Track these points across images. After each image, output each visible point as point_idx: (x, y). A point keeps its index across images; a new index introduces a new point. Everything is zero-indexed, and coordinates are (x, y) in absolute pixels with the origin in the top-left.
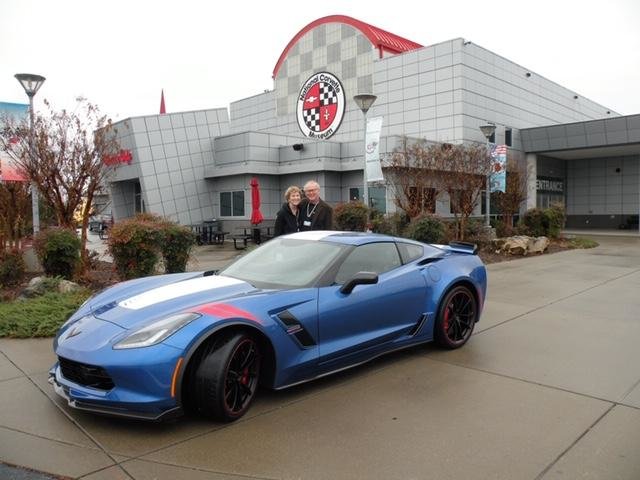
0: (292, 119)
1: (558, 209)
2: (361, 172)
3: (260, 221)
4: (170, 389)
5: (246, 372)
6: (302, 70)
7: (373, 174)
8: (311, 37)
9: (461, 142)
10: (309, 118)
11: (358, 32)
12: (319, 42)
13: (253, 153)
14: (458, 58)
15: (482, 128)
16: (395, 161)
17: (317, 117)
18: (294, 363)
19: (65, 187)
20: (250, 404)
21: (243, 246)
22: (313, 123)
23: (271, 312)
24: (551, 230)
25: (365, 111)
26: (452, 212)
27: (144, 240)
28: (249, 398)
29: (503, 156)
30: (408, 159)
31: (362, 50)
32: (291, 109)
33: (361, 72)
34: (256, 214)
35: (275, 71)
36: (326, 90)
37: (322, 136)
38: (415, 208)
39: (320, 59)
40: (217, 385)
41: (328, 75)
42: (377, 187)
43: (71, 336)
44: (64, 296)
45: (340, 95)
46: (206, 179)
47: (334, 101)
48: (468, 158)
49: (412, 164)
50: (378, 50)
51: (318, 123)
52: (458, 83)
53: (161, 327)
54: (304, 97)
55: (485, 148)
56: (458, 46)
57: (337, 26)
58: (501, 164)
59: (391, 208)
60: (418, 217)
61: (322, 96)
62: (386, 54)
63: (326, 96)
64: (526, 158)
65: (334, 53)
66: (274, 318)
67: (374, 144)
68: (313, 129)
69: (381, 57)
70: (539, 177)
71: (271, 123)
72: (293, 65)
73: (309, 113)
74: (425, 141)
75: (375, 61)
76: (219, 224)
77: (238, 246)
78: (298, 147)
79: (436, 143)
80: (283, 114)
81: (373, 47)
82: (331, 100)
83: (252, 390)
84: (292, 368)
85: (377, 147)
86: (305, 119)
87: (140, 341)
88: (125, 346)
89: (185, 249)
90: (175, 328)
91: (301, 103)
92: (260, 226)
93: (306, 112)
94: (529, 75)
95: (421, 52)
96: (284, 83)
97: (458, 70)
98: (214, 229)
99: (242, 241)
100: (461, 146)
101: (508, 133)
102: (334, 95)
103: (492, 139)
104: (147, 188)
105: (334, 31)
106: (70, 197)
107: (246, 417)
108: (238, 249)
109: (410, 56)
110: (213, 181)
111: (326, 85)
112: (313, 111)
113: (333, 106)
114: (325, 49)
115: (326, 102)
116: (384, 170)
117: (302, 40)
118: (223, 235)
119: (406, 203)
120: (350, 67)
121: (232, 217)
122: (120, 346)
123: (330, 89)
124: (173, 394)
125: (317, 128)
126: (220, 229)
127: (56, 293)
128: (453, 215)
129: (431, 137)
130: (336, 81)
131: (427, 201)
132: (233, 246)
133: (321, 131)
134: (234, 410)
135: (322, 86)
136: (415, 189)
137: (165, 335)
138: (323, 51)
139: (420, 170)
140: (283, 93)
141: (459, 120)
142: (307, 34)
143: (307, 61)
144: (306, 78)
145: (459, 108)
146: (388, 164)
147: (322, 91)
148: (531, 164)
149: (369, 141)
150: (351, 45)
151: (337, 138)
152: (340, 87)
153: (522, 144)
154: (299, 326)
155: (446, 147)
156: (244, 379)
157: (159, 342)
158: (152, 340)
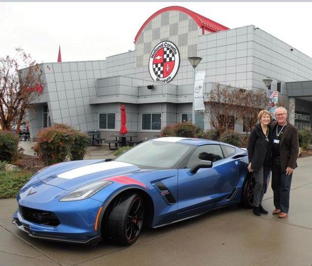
0: (146, 69)
1: (307, 131)
2: (191, 104)
3: (126, 132)
4: (94, 225)
5: (136, 217)
6: (153, 39)
7: (199, 105)
8: (160, 18)
9: (251, 89)
10: (157, 69)
11: (190, 18)
12: (165, 22)
13: (122, 90)
14: (251, 37)
15: (264, 80)
16: (212, 98)
17: (162, 69)
18: (164, 213)
19: (6, 105)
20: (138, 236)
21: (115, 148)
22: (159, 73)
23: (152, 182)
24: (303, 143)
25: (194, 66)
26: (244, 131)
27: (62, 140)
28: (138, 232)
29: (276, 98)
30: (219, 97)
31: (192, 29)
32: (145, 63)
33: (190, 42)
34: (123, 128)
35: (136, 39)
36: (168, 52)
37: (164, 81)
38: (223, 127)
39: (165, 33)
40: (123, 223)
41: (170, 43)
42: (200, 114)
43: (30, 194)
44: (10, 173)
45: (177, 56)
46: (91, 105)
47: (173, 59)
48: (255, 98)
49: (222, 101)
50: (201, 30)
51: (162, 72)
52: (250, 53)
53: (88, 189)
54: (154, 56)
55: (265, 93)
56: (251, 30)
57: (177, 13)
58: (275, 103)
59: (207, 127)
60: (225, 133)
61: (165, 56)
62: (206, 32)
63: (168, 56)
64: (289, 100)
65: (174, 30)
66: (154, 186)
67: (200, 87)
68: (159, 76)
69: (203, 33)
70: (296, 112)
71: (132, 71)
72: (147, 35)
73: (157, 66)
74: (230, 87)
75: (200, 36)
76: (98, 133)
77: (111, 148)
78: (150, 87)
79: (237, 88)
80: (140, 66)
81: (199, 27)
82: (171, 59)
83: (140, 227)
84: (163, 215)
85: (202, 89)
86: (154, 69)
87: (76, 197)
88: (67, 200)
89: (84, 147)
90: (98, 189)
91: (152, 60)
92: (125, 135)
93: (154, 65)
94: (292, 50)
95: (228, 32)
96: (141, 46)
97: (250, 44)
98: (95, 137)
99: (114, 144)
100: (251, 91)
101: (279, 84)
102: (173, 55)
103: (269, 88)
104: (52, 109)
105: (174, 16)
106: (10, 112)
107: (137, 243)
108: (111, 149)
109: (221, 34)
110: (95, 106)
111: (168, 49)
112: (159, 65)
113: (172, 63)
114: (169, 27)
115: (168, 60)
116: (205, 103)
117: (153, 20)
118: (101, 140)
119: (217, 124)
120: (184, 39)
121: (107, 130)
122: (63, 200)
123: (171, 52)
124: (96, 229)
125: (162, 76)
126: (98, 137)
127: (3, 172)
128: (245, 133)
129: (233, 85)
130: (175, 47)
131: (230, 123)
132: (108, 148)
133: (163, 78)
134: (131, 239)
135: (165, 49)
136: (223, 116)
137: (91, 193)
138: (168, 28)
139: (227, 104)
140: (140, 52)
141: (250, 75)
142: (158, 16)
143: (156, 34)
144: (155, 44)
145: (250, 68)
146: (207, 100)
147: (165, 53)
148: (292, 104)
149: (196, 85)
150: (185, 25)
151: (174, 83)
152: (177, 51)
153: (287, 92)
154: (167, 191)
155: (242, 91)
156: (135, 221)
157: (88, 197)
158: (84, 196)
